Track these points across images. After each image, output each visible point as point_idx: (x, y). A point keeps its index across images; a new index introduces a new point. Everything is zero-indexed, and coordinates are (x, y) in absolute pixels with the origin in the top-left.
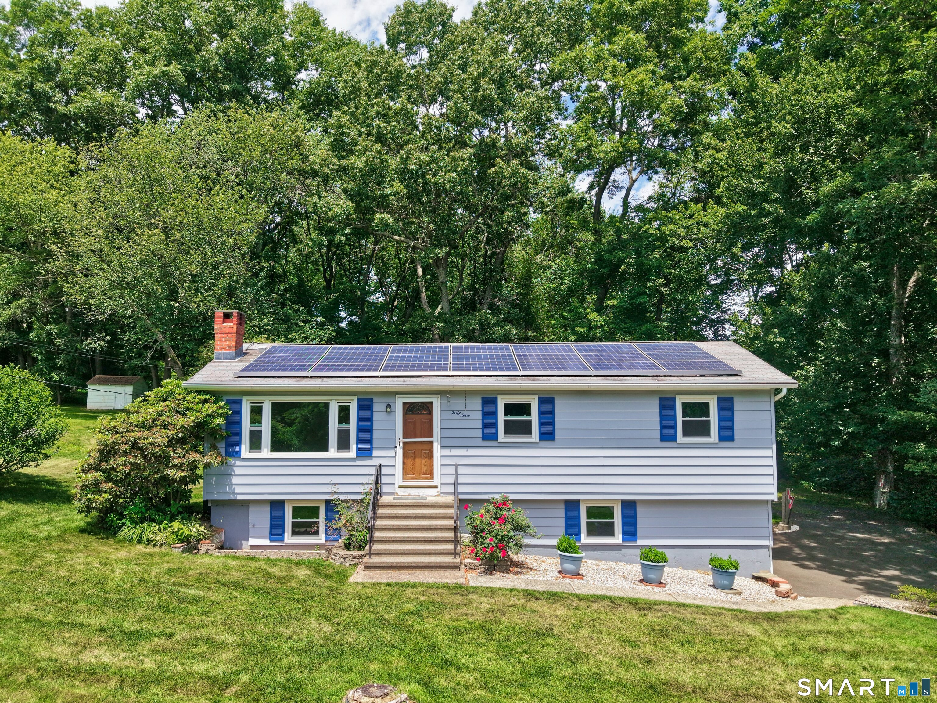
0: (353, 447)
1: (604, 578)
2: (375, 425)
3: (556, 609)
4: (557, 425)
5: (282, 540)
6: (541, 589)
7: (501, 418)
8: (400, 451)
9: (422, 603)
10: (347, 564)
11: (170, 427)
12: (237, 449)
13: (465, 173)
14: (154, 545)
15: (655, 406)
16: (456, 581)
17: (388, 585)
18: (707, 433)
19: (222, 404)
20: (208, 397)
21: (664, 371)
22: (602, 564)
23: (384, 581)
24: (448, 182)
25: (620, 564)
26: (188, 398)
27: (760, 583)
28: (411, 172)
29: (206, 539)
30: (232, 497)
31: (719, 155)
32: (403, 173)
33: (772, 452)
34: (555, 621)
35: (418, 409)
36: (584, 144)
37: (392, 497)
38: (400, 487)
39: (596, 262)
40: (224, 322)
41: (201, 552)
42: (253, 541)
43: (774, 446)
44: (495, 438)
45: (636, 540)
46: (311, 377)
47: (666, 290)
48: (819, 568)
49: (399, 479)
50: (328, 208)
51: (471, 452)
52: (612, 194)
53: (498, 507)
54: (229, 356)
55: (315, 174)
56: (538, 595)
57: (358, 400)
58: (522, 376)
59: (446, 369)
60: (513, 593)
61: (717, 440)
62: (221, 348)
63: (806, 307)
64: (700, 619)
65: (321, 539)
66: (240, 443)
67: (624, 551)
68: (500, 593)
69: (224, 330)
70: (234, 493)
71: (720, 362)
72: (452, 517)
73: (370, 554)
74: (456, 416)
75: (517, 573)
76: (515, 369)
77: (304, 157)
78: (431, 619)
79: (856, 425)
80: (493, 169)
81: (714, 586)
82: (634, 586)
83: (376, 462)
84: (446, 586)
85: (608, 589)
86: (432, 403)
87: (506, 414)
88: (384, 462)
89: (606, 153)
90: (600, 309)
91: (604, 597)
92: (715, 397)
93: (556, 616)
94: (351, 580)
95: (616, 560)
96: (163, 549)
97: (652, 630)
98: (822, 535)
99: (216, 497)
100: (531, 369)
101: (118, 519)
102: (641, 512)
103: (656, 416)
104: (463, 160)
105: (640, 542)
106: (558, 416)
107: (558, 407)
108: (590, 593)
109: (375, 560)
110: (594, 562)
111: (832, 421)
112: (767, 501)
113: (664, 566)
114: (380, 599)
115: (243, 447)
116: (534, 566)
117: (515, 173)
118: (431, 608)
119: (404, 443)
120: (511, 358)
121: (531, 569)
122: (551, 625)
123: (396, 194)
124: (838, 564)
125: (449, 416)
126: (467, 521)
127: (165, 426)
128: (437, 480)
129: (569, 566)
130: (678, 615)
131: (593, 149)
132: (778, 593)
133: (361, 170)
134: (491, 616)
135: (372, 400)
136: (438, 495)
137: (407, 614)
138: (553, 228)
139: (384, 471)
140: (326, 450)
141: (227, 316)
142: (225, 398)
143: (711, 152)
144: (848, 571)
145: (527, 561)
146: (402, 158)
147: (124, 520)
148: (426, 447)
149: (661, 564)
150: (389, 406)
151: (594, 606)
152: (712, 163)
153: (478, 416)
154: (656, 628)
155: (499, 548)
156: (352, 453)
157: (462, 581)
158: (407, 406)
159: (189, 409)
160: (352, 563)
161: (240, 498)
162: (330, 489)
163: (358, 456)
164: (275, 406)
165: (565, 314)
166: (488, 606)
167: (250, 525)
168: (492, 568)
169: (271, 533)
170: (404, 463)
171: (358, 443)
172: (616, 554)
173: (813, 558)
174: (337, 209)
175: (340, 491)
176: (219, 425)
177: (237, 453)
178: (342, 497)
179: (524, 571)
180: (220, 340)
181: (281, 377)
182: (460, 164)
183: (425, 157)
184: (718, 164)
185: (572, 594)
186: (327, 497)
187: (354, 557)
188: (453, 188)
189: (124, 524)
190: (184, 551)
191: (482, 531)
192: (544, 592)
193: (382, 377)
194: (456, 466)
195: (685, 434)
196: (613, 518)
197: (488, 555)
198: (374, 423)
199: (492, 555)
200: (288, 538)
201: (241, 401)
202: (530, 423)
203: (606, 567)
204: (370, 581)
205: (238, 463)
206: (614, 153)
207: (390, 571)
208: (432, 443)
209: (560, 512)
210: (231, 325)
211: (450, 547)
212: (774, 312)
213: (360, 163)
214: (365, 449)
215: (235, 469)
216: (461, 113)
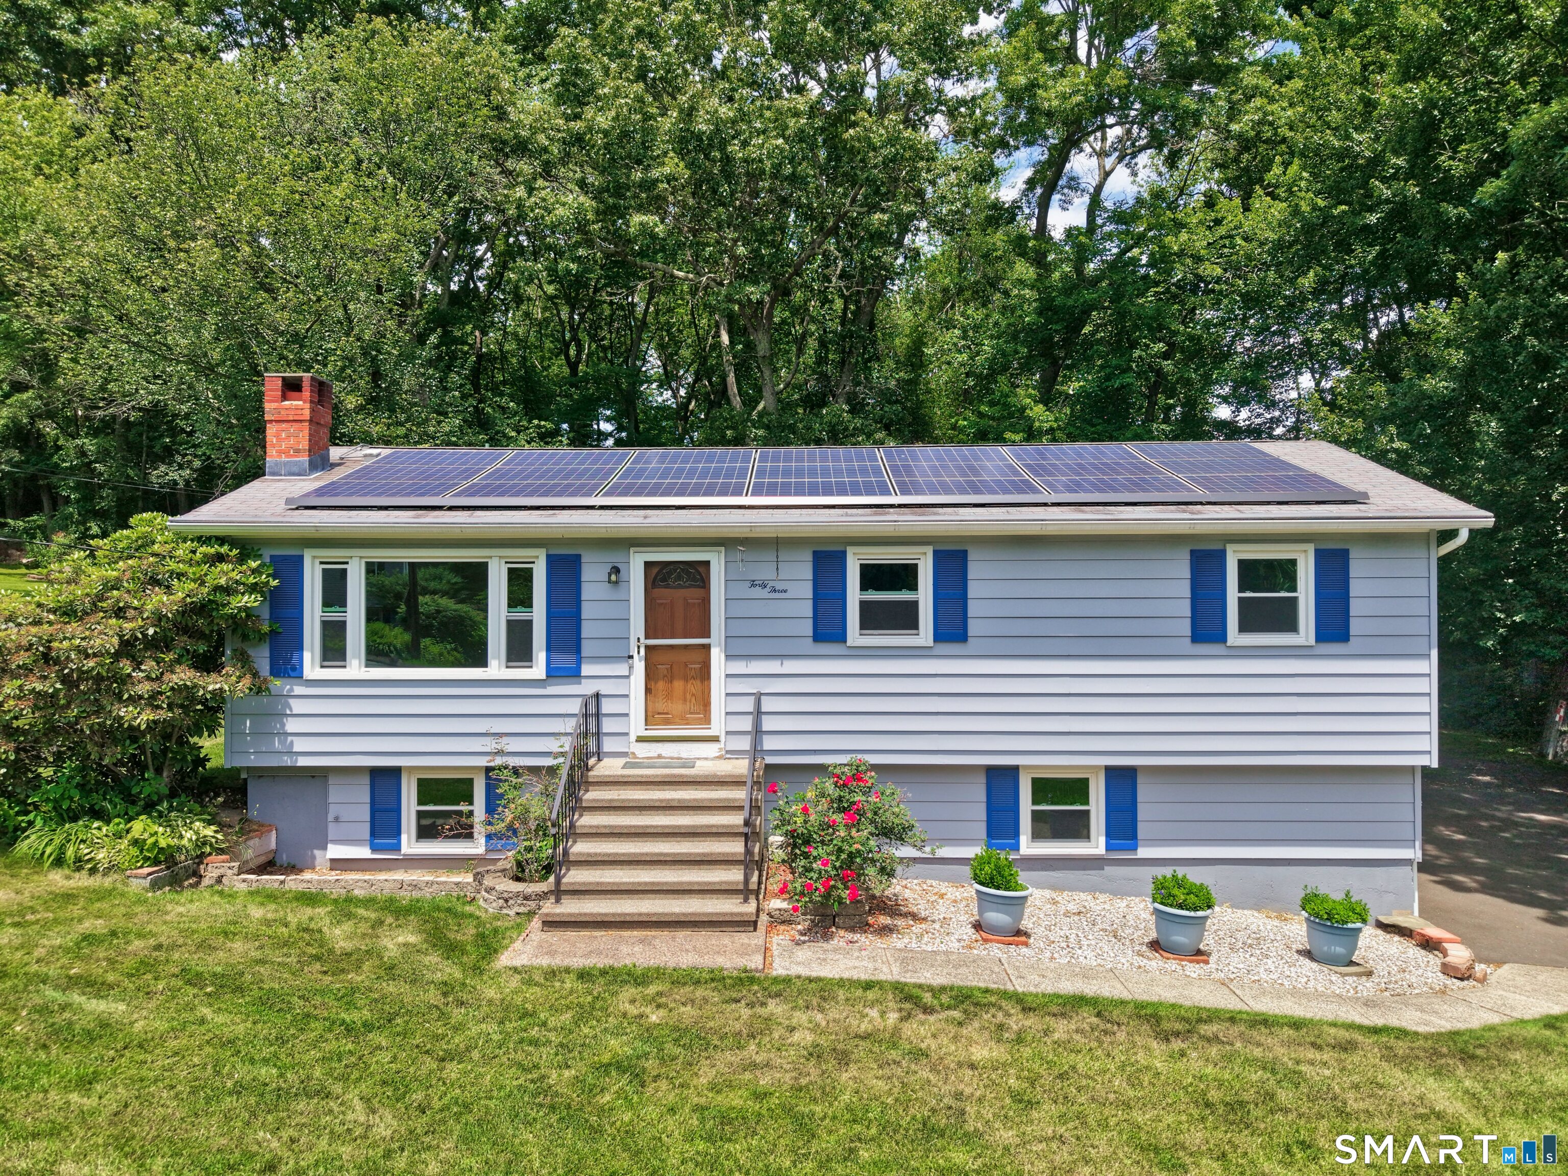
0: (540, 656)
1: (1072, 938)
2: (587, 611)
3: (970, 1041)
4: (973, 609)
5: (397, 848)
6: (938, 981)
7: (854, 595)
8: (639, 666)
9: (649, 1033)
10: (512, 913)
11: (131, 613)
12: (295, 661)
13: (801, 141)
14: (93, 871)
15: (1182, 568)
16: (742, 962)
17: (584, 975)
18: (1291, 626)
19: (254, 564)
20: (224, 549)
21: (1201, 493)
22: (1063, 898)
23: (578, 962)
24: (769, 157)
25: (1102, 897)
26: (179, 552)
27: (1397, 938)
28: (699, 137)
29: (221, 851)
30: (287, 761)
31: (1274, 107)
32: (683, 141)
33: (1430, 665)
34: (968, 1082)
35: (679, 578)
36: (1023, 80)
37: (622, 761)
38: (640, 739)
39: (1040, 312)
40: (284, 398)
41: (206, 882)
42: (335, 851)
43: (1434, 653)
44: (841, 637)
45: (1134, 849)
46: (451, 508)
47: (1168, 365)
48: (1484, 889)
49: (637, 725)
50: (546, 209)
51: (791, 667)
52: (1065, 204)
53: (845, 785)
54: (295, 469)
55: (522, 148)
56: (927, 998)
57: (549, 557)
58: (900, 506)
59: (738, 492)
60: (870, 995)
61: (1312, 641)
62: (280, 452)
63: (1454, 379)
64: (1312, 1063)
65: (477, 847)
66: (300, 648)
67: (1109, 870)
68: (841, 994)
69: (283, 415)
70: (291, 753)
71: (1315, 475)
72: (741, 808)
73: (558, 893)
74: (758, 592)
75: (885, 931)
76: (885, 492)
77: (501, 114)
78: (664, 1085)
79: (1527, 609)
80: (851, 131)
81: (1308, 954)
82: (1143, 962)
83: (587, 688)
84: (716, 978)
85: (1087, 974)
86: (707, 563)
87: (864, 587)
88: (604, 687)
89: (1064, 97)
90: (1047, 398)
91: (1078, 1002)
92: (1311, 548)
93: (972, 1066)
94: (505, 960)
95: (1092, 889)
96: (108, 882)
97: (1208, 1105)
98: (1467, 818)
99: (252, 761)
100: (919, 492)
101: (18, 814)
102: (1145, 791)
103: (1184, 589)
104: (797, 114)
105: (1143, 852)
106: (974, 590)
107: (975, 570)
108: (1048, 987)
109: (570, 907)
110: (1048, 893)
111: (1482, 602)
112: (1413, 768)
113: (1206, 918)
114: (552, 1022)
115: (307, 656)
116: (921, 908)
117: (892, 141)
118: (670, 1048)
119: (648, 648)
120: (877, 471)
121: (914, 916)
122: (958, 1096)
123: (670, 179)
124: (1515, 879)
125: (744, 590)
126: (774, 818)
127: (119, 612)
128: (717, 726)
129: (996, 917)
130: (1258, 1052)
131: (1040, 92)
132: (1448, 970)
133: (606, 133)
134: (813, 1071)
135: (579, 557)
136: (720, 757)
137: (604, 1068)
138: (961, 271)
139: (607, 707)
140: (481, 661)
141: (291, 387)
142: (267, 553)
143: (1258, 102)
144: (1543, 895)
145: (907, 894)
146: (681, 111)
147: (31, 817)
148: (697, 656)
149: (1200, 913)
150: (616, 570)
151: (1061, 1029)
152: (1261, 122)
153: (806, 590)
154: (1214, 1095)
155: (844, 880)
156: (538, 670)
157: (755, 962)
158: (655, 570)
159: (180, 575)
160: (522, 910)
161: (303, 762)
162: (490, 745)
163: (548, 676)
164: (372, 569)
165: (984, 408)
166: (809, 1038)
167: (330, 818)
168: (828, 922)
169: (373, 834)
170: (648, 691)
171: (549, 649)
172: (1092, 876)
173: (1468, 869)
174: (560, 211)
175: (510, 749)
176: (246, 609)
177: (294, 669)
178: (513, 762)
179: (900, 922)
180: (277, 436)
181: (386, 508)
182: (792, 122)
183: (727, 112)
184: (1271, 124)
185: (1005, 995)
186: (483, 762)
187: (526, 898)
188: (778, 167)
189: (31, 824)
190: (156, 885)
191: (807, 842)
192: (943, 989)
193: (602, 508)
194: (758, 697)
195: (1244, 627)
196: (1087, 802)
197: (816, 897)
198: (585, 606)
199: (827, 896)
200: (410, 844)
201: (301, 558)
202: (915, 604)
203: (1072, 907)
204: (545, 961)
205: (299, 690)
206: (1079, 98)
207: (598, 933)
208: (707, 648)
209: (978, 791)
210: (300, 405)
211: (735, 875)
212: (1391, 393)
213: (603, 121)
214: (564, 660)
215: (292, 702)
216: (792, 24)
